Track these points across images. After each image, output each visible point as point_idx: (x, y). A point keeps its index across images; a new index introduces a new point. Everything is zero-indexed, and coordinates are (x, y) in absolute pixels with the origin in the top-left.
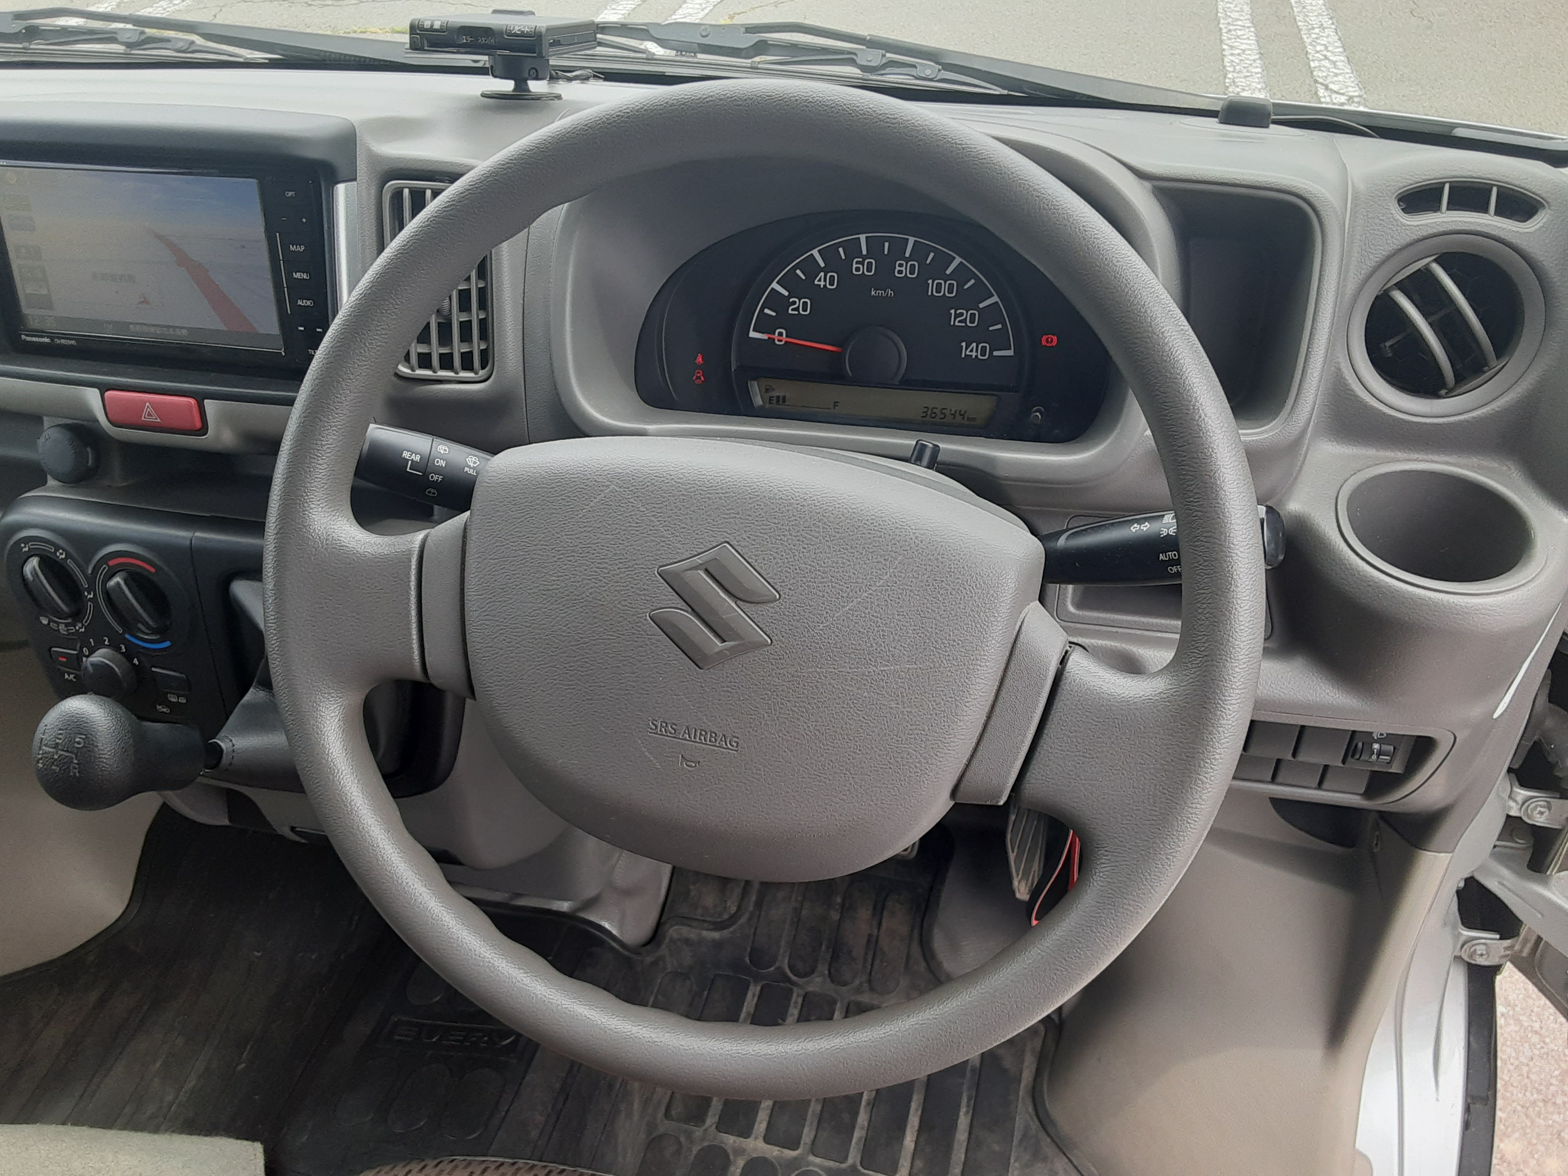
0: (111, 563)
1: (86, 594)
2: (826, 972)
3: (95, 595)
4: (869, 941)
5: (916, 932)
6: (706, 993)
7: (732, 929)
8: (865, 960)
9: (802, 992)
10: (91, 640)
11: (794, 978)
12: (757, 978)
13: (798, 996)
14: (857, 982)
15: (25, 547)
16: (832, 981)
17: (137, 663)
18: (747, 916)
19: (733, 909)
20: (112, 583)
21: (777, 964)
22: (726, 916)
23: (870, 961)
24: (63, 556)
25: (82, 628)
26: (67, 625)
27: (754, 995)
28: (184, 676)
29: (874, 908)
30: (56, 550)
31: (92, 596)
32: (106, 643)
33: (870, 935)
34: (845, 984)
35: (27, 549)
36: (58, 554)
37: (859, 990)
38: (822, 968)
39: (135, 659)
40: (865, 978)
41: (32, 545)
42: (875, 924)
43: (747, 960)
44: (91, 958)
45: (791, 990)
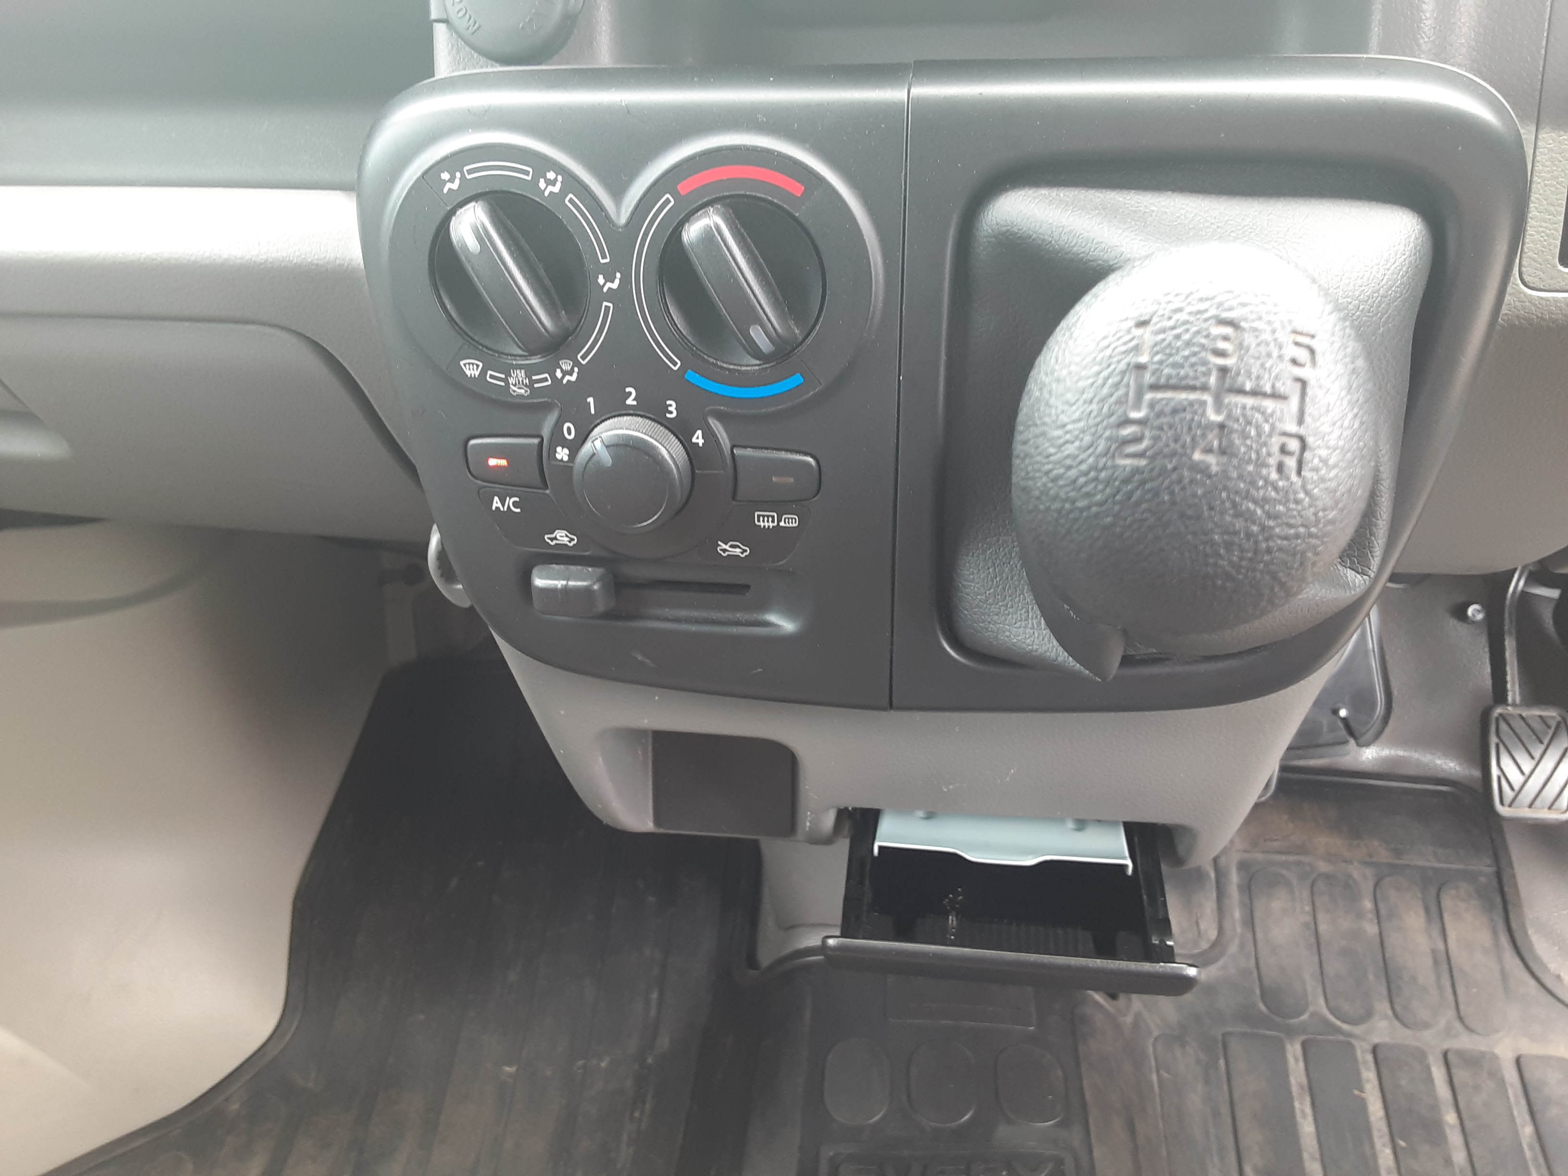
0: (683, 188)
1: (601, 280)
2: (1390, 1013)
3: (625, 281)
4: (1436, 962)
5: (1504, 940)
6: (1222, 1062)
7: (1220, 963)
8: (1441, 989)
9: (1368, 1047)
10: (591, 400)
11: (1345, 1027)
12: (1291, 1032)
13: (1363, 1052)
14: (1443, 1022)
15: (452, 180)
16: (1405, 1025)
17: (701, 442)
18: (1237, 942)
19: (1213, 934)
20: (692, 232)
21: (1311, 1009)
22: (1205, 945)
23: (1449, 990)
24: (556, 189)
25: (570, 373)
26: (530, 371)
27: (1296, 1060)
28: (809, 459)
29: (1427, 910)
30: (540, 173)
31: (615, 285)
32: (630, 401)
33: (1434, 952)
34: (1426, 1026)
35: (455, 186)
36: (542, 184)
37: (1448, 1032)
38: (1382, 1006)
39: (699, 433)
40: (1451, 1013)
41: (470, 172)
42: (1436, 933)
43: (1262, 1007)
44: (235, 1107)
45: (1351, 1046)
